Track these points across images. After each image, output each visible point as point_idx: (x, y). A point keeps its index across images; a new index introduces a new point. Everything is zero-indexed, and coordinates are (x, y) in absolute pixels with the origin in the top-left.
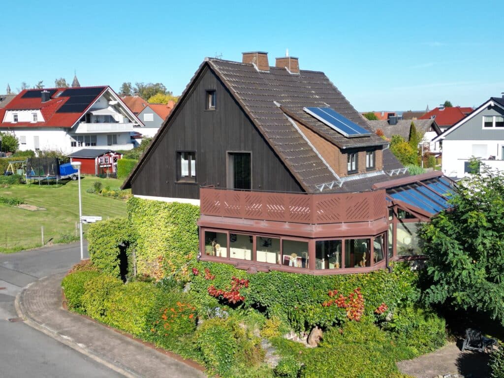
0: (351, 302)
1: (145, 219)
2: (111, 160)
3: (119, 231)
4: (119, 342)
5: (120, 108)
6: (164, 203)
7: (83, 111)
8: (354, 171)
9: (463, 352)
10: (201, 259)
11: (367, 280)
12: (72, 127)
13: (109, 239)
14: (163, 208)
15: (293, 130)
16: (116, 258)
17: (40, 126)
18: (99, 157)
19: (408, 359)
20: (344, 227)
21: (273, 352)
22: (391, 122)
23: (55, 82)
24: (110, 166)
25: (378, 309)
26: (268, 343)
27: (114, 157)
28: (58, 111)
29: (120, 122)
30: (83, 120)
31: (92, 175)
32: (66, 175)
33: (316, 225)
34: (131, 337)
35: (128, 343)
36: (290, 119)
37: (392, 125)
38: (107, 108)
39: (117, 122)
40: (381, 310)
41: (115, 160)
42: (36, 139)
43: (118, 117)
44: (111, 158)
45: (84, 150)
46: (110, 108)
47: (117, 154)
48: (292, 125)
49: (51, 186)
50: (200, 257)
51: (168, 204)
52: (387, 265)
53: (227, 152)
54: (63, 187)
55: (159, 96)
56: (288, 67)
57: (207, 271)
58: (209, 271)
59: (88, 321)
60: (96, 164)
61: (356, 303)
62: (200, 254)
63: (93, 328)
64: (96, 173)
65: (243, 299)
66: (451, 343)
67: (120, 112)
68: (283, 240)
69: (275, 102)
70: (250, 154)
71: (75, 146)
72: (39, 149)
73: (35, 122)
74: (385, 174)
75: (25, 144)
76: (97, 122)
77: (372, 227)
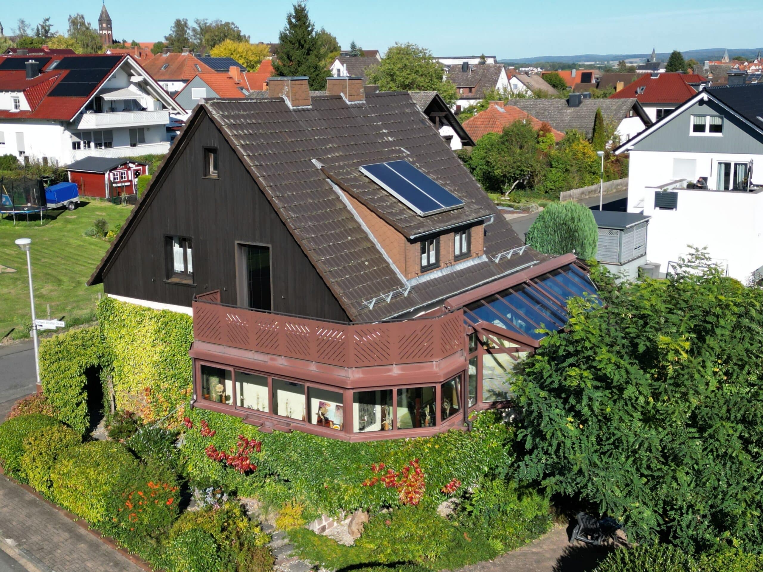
0: (405, 479)
1: (123, 332)
2: (131, 175)
3: (82, 352)
4: (67, 535)
5: (148, 87)
6: (149, 309)
7: (88, 95)
8: (433, 264)
9: (571, 545)
10: (195, 404)
11: (428, 448)
12: (71, 121)
13: (67, 364)
14: (148, 317)
15: (339, 206)
16: (80, 391)
17: (24, 117)
18: (110, 171)
19: (486, 560)
20: (396, 371)
21: (289, 552)
22: (571, 102)
23: (69, 20)
24: (129, 184)
25: (446, 487)
26: (283, 539)
27: (134, 170)
28: (51, 94)
29: (148, 110)
30: (89, 108)
31: (101, 199)
32: (59, 202)
33: (354, 369)
34: (85, 526)
35: (80, 538)
36: (336, 188)
37: (573, 106)
38: (128, 87)
39: (144, 109)
40: (451, 488)
41: (137, 174)
42: (20, 136)
43: (146, 101)
44: (129, 172)
45: (89, 160)
46: (133, 88)
47: (139, 165)
48: (338, 198)
49: (33, 223)
50: (195, 401)
51: (155, 312)
52: (464, 418)
53: (236, 242)
54: (53, 224)
55: (228, 44)
56: (345, 94)
57: (203, 423)
58: (206, 424)
59: (30, 496)
60: (107, 182)
61: (413, 480)
62: (195, 397)
63: (35, 510)
64: (107, 196)
65: (255, 467)
66: (560, 527)
67: (148, 93)
68: (308, 387)
69: (314, 161)
70: (268, 248)
71: (79, 148)
72: (24, 152)
73: (18, 111)
74: (487, 260)
75: (4, 143)
76: (113, 110)
77: (438, 369)
